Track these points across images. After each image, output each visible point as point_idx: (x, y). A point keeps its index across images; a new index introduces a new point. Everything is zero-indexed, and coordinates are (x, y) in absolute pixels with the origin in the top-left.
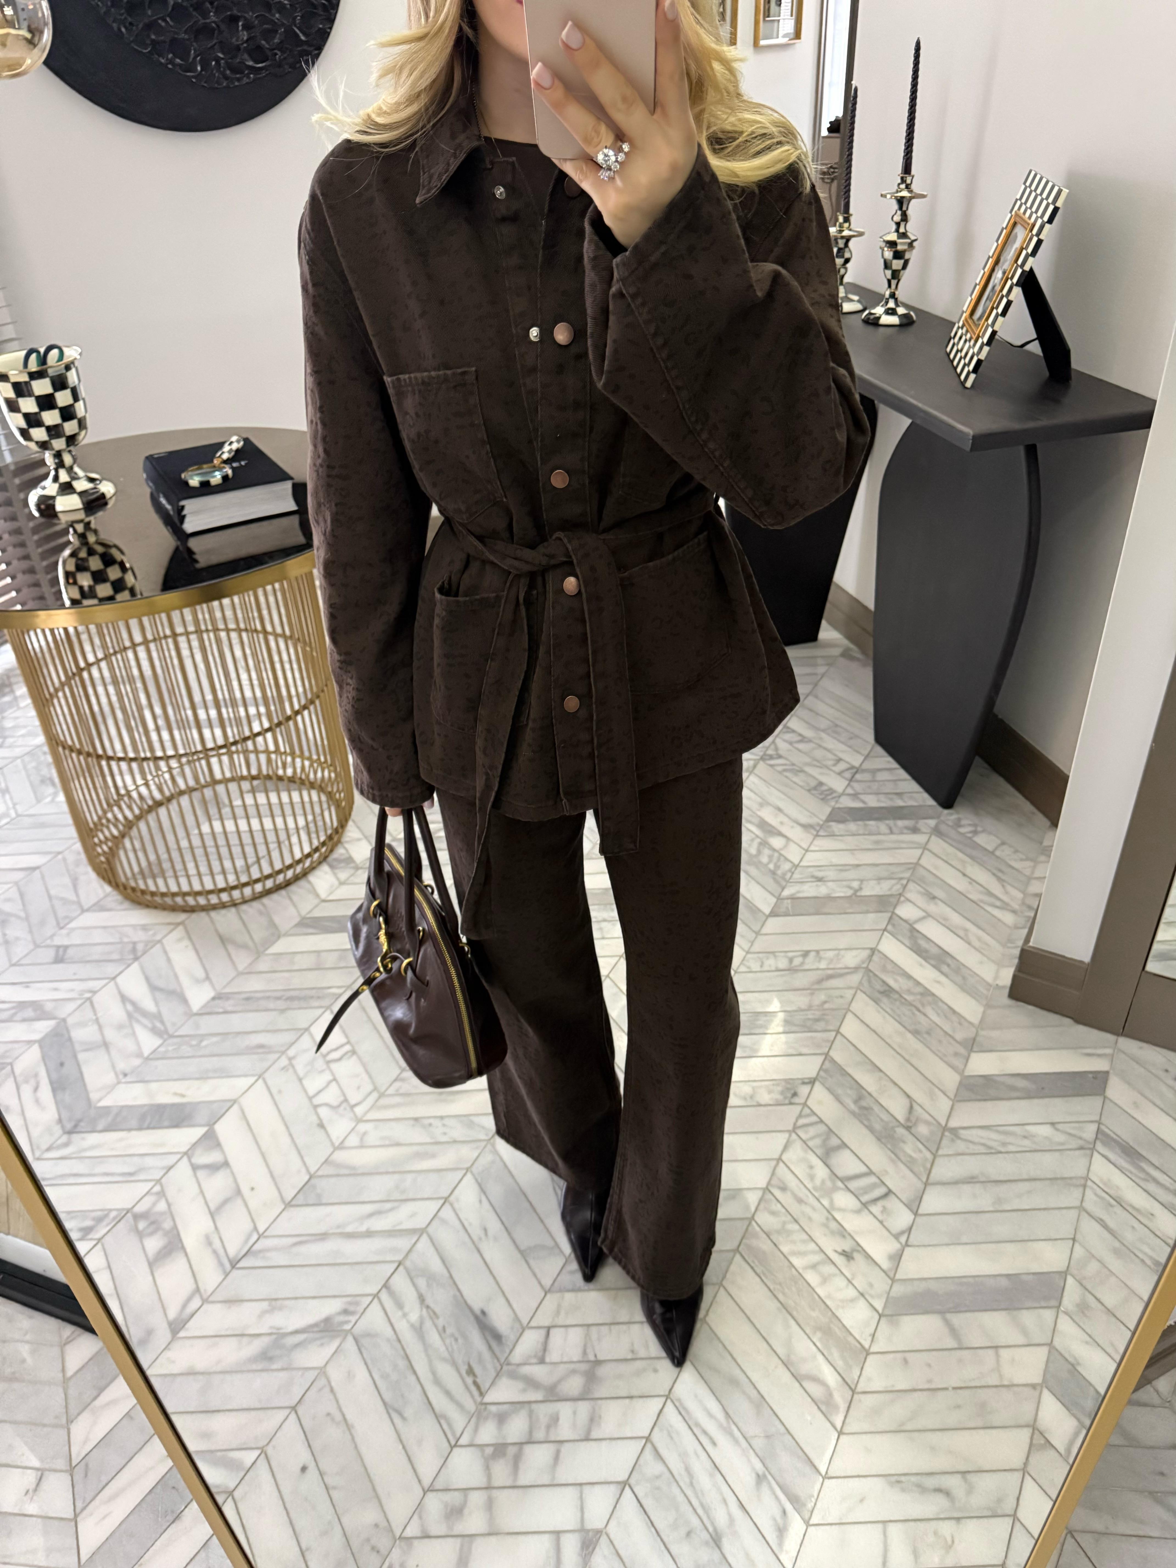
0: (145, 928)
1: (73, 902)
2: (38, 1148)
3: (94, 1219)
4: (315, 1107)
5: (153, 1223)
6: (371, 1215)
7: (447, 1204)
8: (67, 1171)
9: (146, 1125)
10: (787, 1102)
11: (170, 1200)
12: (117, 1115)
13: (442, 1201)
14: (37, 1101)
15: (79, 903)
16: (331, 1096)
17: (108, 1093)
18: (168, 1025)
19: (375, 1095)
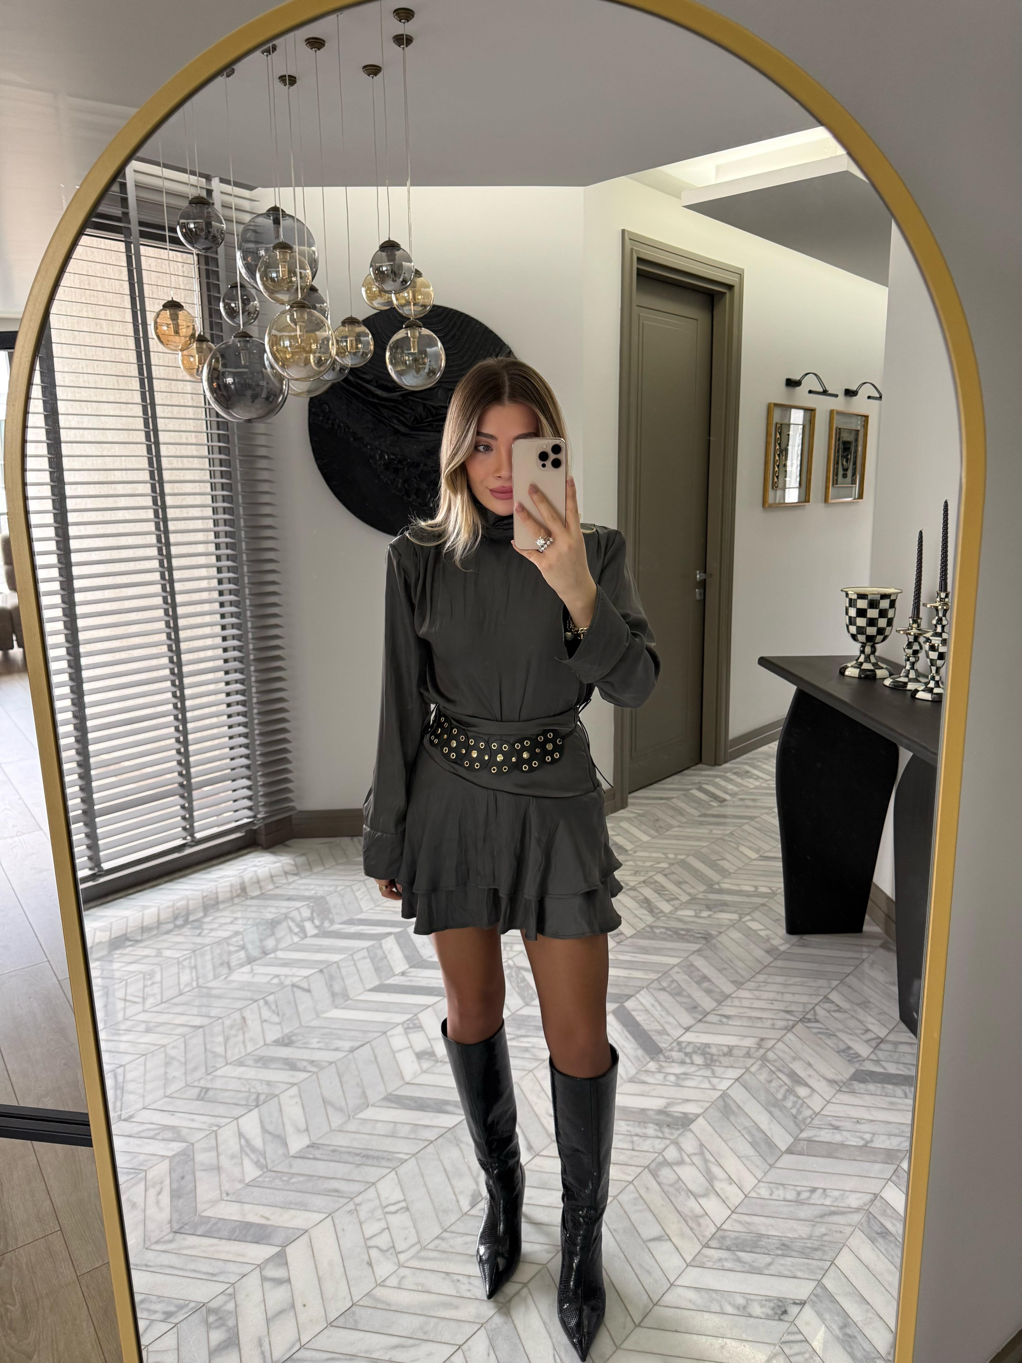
0: (269, 1083)
1: (221, 1056)
2: (149, 1240)
3: (176, 1306)
4: (368, 1248)
5: (220, 1318)
6: (395, 1347)
7: (460, 1351)
8: (166, 1262)
9: (233, 1238)
10: (777, 1318)
11: (238, 1302)
12: (215, 1224)
13: (456, 1348)
14: (158, 1202)
15: (225, 1057)
16: (383, 1241)
17: (212, 1206)
18: (269, 1161)
19: (418, 1247)
